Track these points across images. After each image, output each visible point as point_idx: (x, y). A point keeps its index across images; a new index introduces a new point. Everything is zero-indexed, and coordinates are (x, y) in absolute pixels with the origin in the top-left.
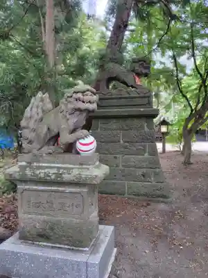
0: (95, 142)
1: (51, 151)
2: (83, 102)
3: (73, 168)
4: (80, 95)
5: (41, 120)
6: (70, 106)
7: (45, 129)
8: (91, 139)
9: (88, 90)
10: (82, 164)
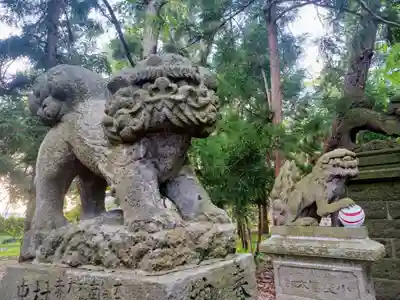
0: (363, 213)
1: (308, 223)
2: (344, 168)
3: (339, 242)
4: (338, 161)
5: (293, 189)
6: (328, 173)
7: (299, 200)
8: (357, 208)
9: (346, 155)
10: (350, 238)
